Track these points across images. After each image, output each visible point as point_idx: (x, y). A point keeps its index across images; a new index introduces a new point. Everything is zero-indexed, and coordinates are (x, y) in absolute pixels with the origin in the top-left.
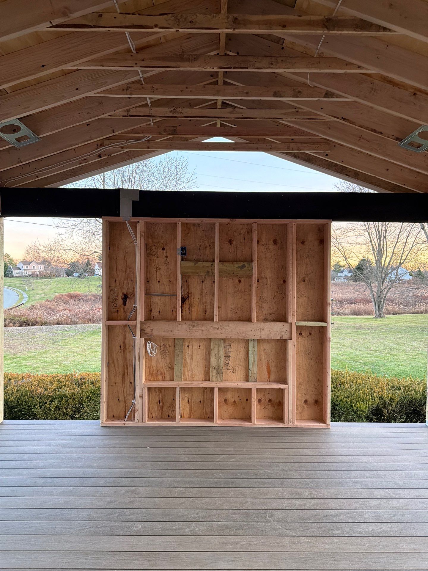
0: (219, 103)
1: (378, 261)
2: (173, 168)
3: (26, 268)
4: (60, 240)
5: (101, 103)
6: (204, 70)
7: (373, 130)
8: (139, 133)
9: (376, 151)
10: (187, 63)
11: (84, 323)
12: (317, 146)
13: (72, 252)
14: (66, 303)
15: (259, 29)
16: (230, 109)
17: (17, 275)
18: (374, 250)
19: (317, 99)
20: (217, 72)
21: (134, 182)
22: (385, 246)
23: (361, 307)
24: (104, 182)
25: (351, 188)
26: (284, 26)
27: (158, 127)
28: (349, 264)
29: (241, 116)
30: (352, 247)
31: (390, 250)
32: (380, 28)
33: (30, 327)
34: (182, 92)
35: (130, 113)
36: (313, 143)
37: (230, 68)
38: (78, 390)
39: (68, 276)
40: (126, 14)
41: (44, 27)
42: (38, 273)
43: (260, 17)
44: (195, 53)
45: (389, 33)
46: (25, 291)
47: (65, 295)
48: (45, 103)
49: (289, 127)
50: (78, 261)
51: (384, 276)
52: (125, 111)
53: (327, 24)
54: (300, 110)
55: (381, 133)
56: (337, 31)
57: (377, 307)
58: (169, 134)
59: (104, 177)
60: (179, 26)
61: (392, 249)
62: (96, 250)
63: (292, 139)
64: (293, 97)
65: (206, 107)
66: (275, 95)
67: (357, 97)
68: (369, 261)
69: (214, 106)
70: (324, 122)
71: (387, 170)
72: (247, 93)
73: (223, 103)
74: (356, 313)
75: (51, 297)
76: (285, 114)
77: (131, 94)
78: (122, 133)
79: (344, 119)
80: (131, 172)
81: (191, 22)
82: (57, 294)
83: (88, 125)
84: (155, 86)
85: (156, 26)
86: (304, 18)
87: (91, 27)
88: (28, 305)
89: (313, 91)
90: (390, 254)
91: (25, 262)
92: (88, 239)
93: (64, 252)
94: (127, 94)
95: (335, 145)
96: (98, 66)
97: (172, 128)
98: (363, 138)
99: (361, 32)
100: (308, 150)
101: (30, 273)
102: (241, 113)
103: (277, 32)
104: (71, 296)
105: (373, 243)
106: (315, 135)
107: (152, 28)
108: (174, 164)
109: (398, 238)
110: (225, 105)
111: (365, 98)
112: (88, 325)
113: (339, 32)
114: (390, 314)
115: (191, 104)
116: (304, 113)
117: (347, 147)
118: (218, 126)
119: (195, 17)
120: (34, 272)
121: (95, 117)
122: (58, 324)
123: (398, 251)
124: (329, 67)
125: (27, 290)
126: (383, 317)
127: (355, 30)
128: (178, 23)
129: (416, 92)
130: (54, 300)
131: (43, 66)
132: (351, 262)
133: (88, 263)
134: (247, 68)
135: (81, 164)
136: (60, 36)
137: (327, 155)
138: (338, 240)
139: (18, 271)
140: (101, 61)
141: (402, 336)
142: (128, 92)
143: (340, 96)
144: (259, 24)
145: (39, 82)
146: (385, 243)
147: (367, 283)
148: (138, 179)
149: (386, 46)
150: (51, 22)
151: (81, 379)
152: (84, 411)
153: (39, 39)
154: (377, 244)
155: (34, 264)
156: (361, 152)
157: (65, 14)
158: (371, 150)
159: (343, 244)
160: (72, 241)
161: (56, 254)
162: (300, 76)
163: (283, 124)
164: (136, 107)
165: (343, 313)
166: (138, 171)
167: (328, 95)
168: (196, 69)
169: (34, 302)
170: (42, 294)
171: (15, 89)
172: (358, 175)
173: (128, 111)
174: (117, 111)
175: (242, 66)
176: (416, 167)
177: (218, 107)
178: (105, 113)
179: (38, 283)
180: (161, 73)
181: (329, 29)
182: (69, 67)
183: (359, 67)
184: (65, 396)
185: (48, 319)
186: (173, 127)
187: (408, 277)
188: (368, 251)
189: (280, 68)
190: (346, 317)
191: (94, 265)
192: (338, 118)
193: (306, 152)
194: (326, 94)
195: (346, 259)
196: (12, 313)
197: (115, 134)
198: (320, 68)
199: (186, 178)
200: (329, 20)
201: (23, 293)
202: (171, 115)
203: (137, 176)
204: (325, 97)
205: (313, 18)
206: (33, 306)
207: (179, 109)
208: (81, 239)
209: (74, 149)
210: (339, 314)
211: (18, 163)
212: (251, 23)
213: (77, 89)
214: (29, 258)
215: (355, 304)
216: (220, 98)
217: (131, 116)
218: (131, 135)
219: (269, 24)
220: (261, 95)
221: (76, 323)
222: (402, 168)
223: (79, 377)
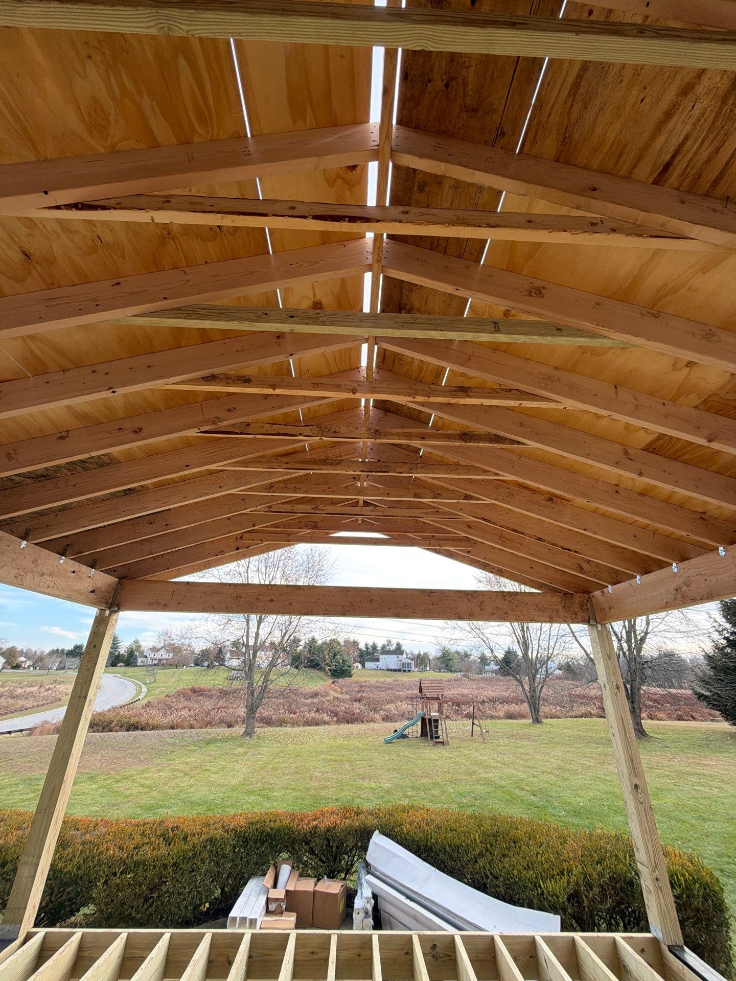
0: (361, 502)
1: (525, 655)
2: (317, 555)
3: (153, 656)
4: (193, 627)
5: (244, 500)
6: (346, 472)
7: (514, 530)
8: (280, 528)
9: (519, 550)
10: (329, 467)
11: (202, 728)
12: (458, 543)
13: (203, 640)
14: (188, 699)
15: (400, 439)
16: (372, 508)
17: (142, 664)
18: (518, 642)
19: (457, 501)
20: (358, 475)
21: (278, 568)
22: (529, 637)
23: (514, 708)
24: (248, 568)
25: (488, 578)
26: (423, 438)
27: (300, 522)
28: (495, 657)
29: (382, 514)
30: (496, 638)
31: (535, 642)
32: (513, 442)
33: (139, 732)
34: (324, 492)
35: (271, 510)
36: (454, 540)
37: (372, 472)
38: (163, 851)
39: (196, 666)
40: (273, 424)
41: (192, 433)
42: (165, 662)
43: (400, 430)
44: (340, 459)
45: (523, 446)
46: (145, 684)
47: (188, 689)
48: (186, 498)
49: (429, 524)
50: (210, 648)
51: (534, 672)
52: (267, 507)
53: (463, 437)
54: (440, 510)
55: (523, 533)
56: (474, 443)
57: (533, 709)
58: (310, 529)
59: (249, 562)
60: (322, 435)
61: (537, 641)
62: (228, 639)
63: (433, 536)
64: (433, 498)
65: (348, 505)
66: (416, 496)
67: (496, 500)
68: (515, 654)
69: (356, 504)
70: (464, 521)
71: (532, 568)
72: (388, 494)
73: (364, 502)
74: (510, 716)
75: (173, 691)
76: (426, 513)
77: (274, 492)
78: (262, 527)
79: (484, 520)
80: (276, 559)
81: (335, 432)
82: (179, 688)
83: (229, 519)
84: (298, 486)
85: (301, 434)
86: (440, 432)
87: (237, 433)
88: (144, 702)
89: (453, 494)
90: (536, 647)
91: (154, 649)
92: (223, 626)
93: (195, 640)
94: (269, 492)
95: (476, 542)
96: (243, 467)
97: (313, 524)
98: (504, 537)
99: (496, 445)
100: (450, 546)
101: (156, 662)
102: (382, 512)
103: (415, 443)
104: (194, 691)
105: (517, 635)
106: (456, 533)
107: (297, 436)
108: (318, 552)
109: (541, 629)
110: (366, 503)
111: (504, 501)
112: (205, 730)
113: (476, 444)
114: (547, 718)
115: (333, 502)
116: (445, 513)
117: (488, 545)
118: (359, 522)
119: (338, 428)
120: (160, 660)
121: (236, 512)
122: (172, 728)
123: (544, 644)
124: (467, 474)
125: (148, 682)
126: (540, 723)
127: (490, 443)
128: (322, 432)
129: (552, 497)
130: (174, 695)
131: (187, 466)
132: (497, 654)
133: (220, 651)
134: (388, 472)
135: (217, 556)
136: (209, 440)
137: (469, 552)
138: (481, 630)
139: (143, 659)
140: (246, 463)
141: (568, 749)
142: (271, 490)
143: (479, 499)
144: (399, 435)
145: (183, 479)
146: (529, 635)
147: (517, 679)
148: (282, 565)
149: (519, 457)
150: (199, 429)
151: (173, 830)
152: (165, 890)
153: (189, 444)
154: (521, 636)
155: (163, 652)
156: (502, 550)
157: (214, 423)
158: (514, 549)
159: (487, 635)
160: (206, 628)
161: (187, 642)
162: (438, 481)
163: (423, 522)
164: (278, 504)
165: (496, 717)
166: (283, 558)
167: (467, 497)
168: (339, 472)
169: (152, 697)
170: (163, 687)
171: (157, 486)
172: (502, 572)
173: (270, 507)
174: (259, 507)
175: (383, 470)
176: (562, 567)
177: (360, 505)
178: (246, 509)
179: (161, 673)
180: (305, 475)
181: (465, 441)
182: (213, 467)
183: (496, 474)
184: (144, 863)
185: (161, 721)
186: (315, 522)
187: (558, 672)
188: (513, 642)
189: (420, 473)
190: (500, 721)
191: (226, 653)
192: (478, 518)
193: (448, 548)
194: (465, 497)
195: (492, 651)
196: (122, 713)
197: (256, 528)
198: (459, 474)
199: (328, 565)
200: (465, 434)
201: (143, 686)
202: (312, 511)
203: (281, 563)
204: (464, 499)
205: (449, 432)
206: (150, 702)
207: (321, 507)
208: (215, 625)
209: (213, 541)
210: (492, 717)
211: (149, 554)
212: (392, 434)
213: (220, 487)
214: (158, 644)
215: (507, 703)
216: (361, 498)
217: (272, 512)
218: (271, 529)
219: (409, 436)
220: (402, 496)
221: (192, 727)
222: (547, 567)
223: (171, 826)
